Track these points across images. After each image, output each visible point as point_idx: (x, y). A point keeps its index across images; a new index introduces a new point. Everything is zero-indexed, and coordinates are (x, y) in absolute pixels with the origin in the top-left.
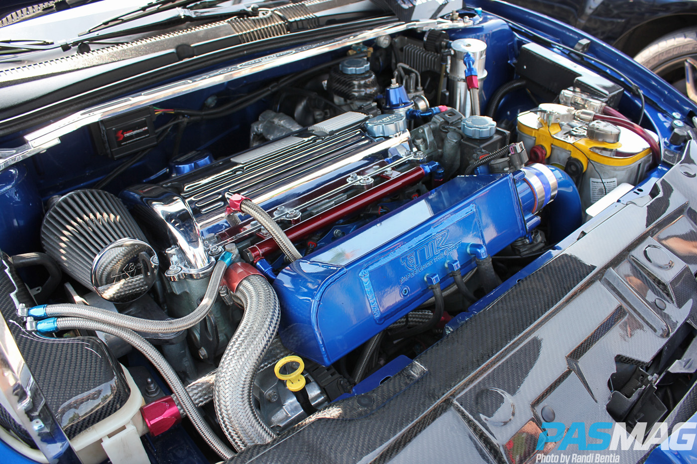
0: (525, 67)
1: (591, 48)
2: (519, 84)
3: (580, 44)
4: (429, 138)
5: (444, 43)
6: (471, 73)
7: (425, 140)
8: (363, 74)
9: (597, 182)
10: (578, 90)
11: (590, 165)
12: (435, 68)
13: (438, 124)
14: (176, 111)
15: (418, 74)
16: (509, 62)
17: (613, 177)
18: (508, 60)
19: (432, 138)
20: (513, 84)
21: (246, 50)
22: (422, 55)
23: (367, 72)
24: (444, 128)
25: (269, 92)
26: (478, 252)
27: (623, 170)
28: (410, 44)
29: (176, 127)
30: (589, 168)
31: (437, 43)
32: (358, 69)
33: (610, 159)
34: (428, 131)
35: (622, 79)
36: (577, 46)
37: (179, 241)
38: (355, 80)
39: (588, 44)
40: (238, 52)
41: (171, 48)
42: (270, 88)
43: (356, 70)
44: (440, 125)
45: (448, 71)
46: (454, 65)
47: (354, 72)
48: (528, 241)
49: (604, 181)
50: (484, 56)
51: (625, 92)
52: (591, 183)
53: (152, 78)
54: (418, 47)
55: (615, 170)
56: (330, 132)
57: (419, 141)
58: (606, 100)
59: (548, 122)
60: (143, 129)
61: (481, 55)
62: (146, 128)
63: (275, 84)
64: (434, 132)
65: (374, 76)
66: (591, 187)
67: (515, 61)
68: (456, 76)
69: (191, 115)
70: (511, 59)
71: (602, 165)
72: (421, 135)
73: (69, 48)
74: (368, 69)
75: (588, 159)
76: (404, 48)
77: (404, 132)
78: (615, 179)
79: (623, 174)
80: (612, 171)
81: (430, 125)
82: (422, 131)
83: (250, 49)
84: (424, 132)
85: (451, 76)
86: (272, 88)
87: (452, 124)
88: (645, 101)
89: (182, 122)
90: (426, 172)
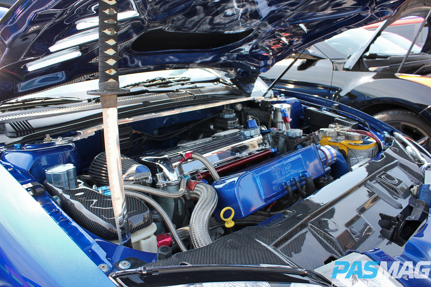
0: (309, 118)
1: (339, 107)
2: (307, 127)
3: (334, 106)
4: (271, 140)
5: (269, 106)
6: (285, 115)
7: (269, 141)
8: (233, 118)
9: (354, 160)
10: (337, 124)
11: (350, 151)
12: (265, 119)
13: (274, 134)
14: (142, 133)
15: (258, 120)
16: (301, 117)
17: (361, 156)
18: (300, 117)
19: (272, 140)
20: (304, 127)
21: (177, 104)
22: (258, 114)
23: (234, 117)
24: (277, 135)
25: (183, 131)
26: (305, 174)
27: (365, 152)
28: (251, 111)
29: (141, 140)
30: (349, 153)
31: (266, 106)
32: (230, 115)
33: (358, 147)
34: (270, 136)
35: (357, 119)
36: (333, 107)
37: (164, 170)
38: (228, 121)
39: (338, 106)
40: (173, 105)
41: (140, 102)
42: (184, 129)
43: (229, 116)
44: (275, 134)
45: (272, 118)
46: (276, 115)
47: (228, 117)
48: (326, 178)
49: (358, 158)
50: (290, 110)
51: (359, 124)
52: (351, 161)
53: (134, 113)
54: (255, 111)
55: (361, 152)
56: (224, 135)
57: (266, 141)
58: (351, 126)
59: (325, 135)
60: (127, 138)
61: (289, 110)
62: (129, 138)
63: (186, 127)
64: (273, 137)
65: (238, 119)
66: (351, 163)
67: (303, 117)
68: (277, 120)
69: (148, 136)
70: (302, 116)
71: (355, 151)
72: (266, 139)
73: (91, 101)
74: (235, 116)
75: (348, 148)
76: (248, 112)
77: (259, 135)
78: (362, 157)
79: (365, 154)
80: (360, 153)
81: (270, 134)
82: (267, 136)
83: (178, 104)
84: (268, 137)
85: (274, 121)
86: (185, 129)
87: (281, 134)
88: (370, 128)
89: (143, 139)
90: (272, 152)
